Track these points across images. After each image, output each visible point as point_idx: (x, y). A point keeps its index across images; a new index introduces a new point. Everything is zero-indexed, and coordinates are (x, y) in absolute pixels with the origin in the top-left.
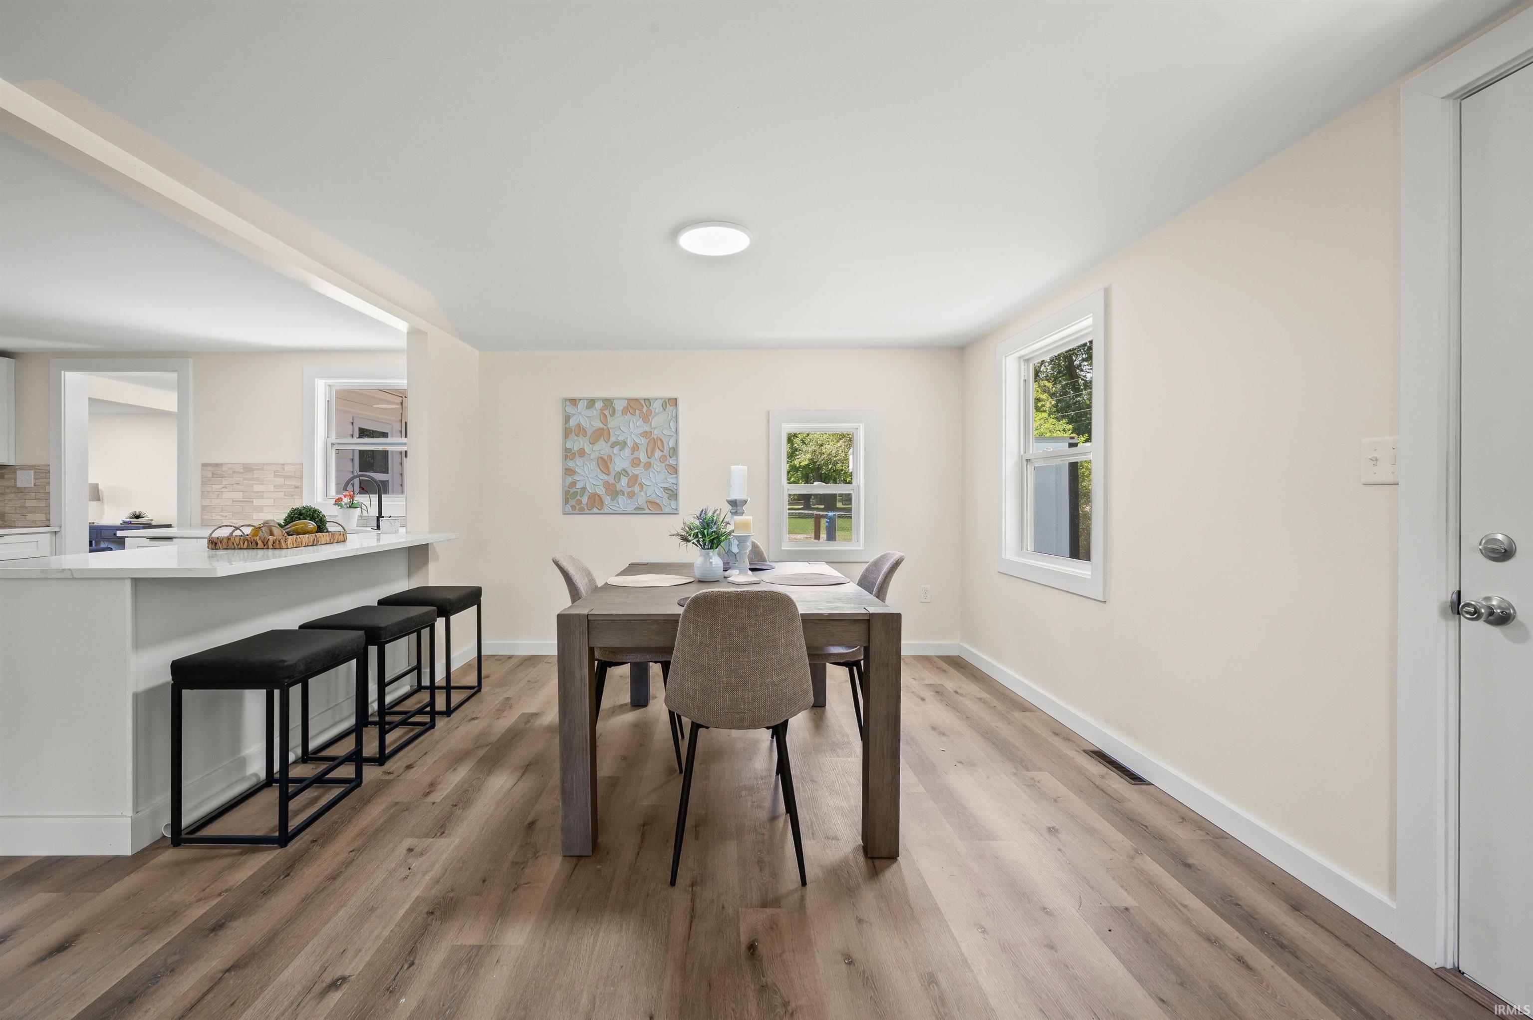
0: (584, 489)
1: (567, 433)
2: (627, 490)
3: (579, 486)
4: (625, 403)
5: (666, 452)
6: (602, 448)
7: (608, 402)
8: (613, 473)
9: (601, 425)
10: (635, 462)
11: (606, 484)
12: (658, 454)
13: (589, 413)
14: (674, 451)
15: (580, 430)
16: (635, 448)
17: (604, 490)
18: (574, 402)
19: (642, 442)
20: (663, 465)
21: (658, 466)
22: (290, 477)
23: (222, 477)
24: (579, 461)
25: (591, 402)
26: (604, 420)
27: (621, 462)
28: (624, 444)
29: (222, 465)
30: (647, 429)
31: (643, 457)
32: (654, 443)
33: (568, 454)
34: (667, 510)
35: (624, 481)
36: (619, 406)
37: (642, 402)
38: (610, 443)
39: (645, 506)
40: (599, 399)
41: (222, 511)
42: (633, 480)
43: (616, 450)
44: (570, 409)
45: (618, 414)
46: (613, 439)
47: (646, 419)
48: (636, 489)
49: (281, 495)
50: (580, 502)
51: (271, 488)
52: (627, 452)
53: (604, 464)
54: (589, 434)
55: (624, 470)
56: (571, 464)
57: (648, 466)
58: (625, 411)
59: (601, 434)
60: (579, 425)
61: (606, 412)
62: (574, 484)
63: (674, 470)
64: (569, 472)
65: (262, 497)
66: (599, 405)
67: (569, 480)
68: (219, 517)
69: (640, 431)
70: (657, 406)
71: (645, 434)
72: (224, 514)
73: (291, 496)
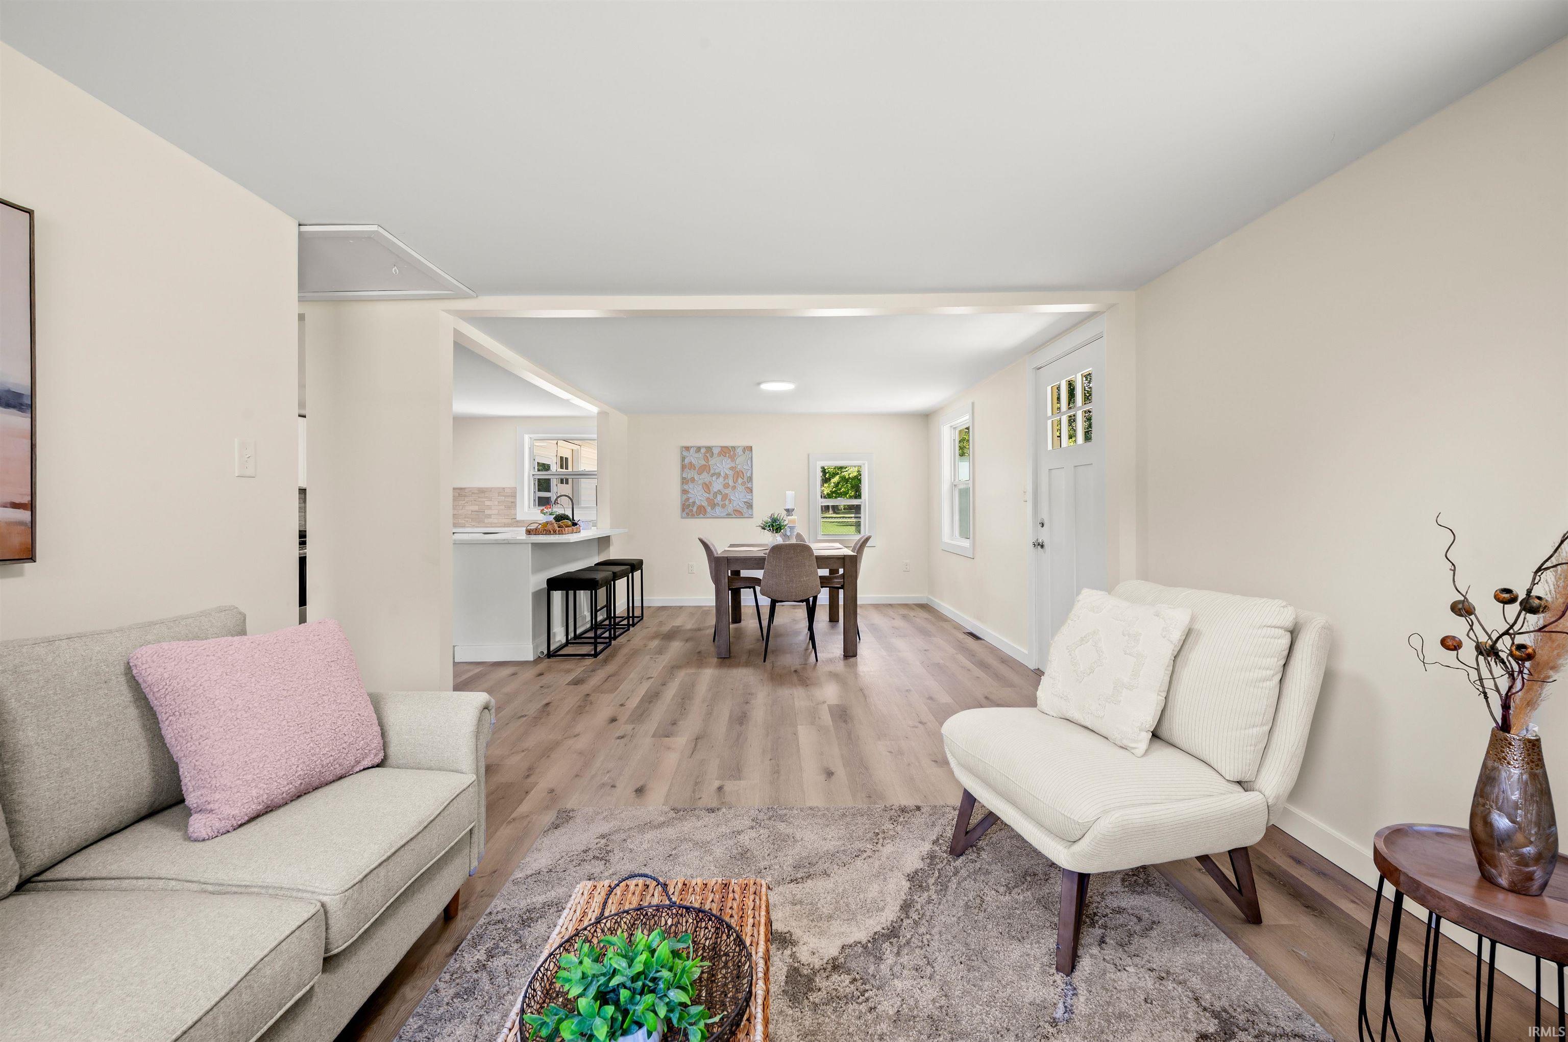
0: (694, 503)
1: (683, 467)
2: (721, 503)
3: (691, 501)
4: (719, 449)
5: (745, 480)
6: (705, 477)
7: (709, 449)
8: (712, 493)
9: (704, 463)
10: (726, 486)
11: (708, 499)
12: (740, 480)
13: (697, 455)
14: (750, 479)
15: (692, 466)
16: (726, 476)
17: (706, 503)
18: (687, 448)
19: (730, 473)
20: (743, 487)
21: (740, 488)
22: (509, 496)
23: (465, 496)
24: (691, 485)
25: (699, 449)
26: (707, 460)
27: (717, 485)
28: (719, 475)
29: (465, 489)
30: (733, 465)
31: (731, 483)
32: (738, 474)
33: (684, 481)
34: (746, 515)
35: (719, 497)
36: (716, 451)
37: (730, 448)
38: (710, 474)
39: (732, 513)
40: (703, 447)
41: (465, 518)
42: (725, 497)
43: (714, 478)
44: (685, 453)
45: (715, 456)
46: (712, 471)
47: (733, 458)
48: (727, 502)
49: (503, 507)
50: (692, 511)
51: (496, 503)
52: (721, 479)
53: (707, 487)
54: (697, 468)
55: (719, 491)
56: (686, 487)
57: (734, 488)
58: (719, 454)
59: (705, 468)
60: (691, 463)
61: (708, 455)
62: (688, 499)
63: (750, 490)
64: (684, 492)
65: (490, 509)
66: (703, 451)
67: (685, 497)
68: (463, 522)
69: (729, 466)
70: (739, 451)
71: (732, 468)
72: (467, 519)
73: (509, 508)
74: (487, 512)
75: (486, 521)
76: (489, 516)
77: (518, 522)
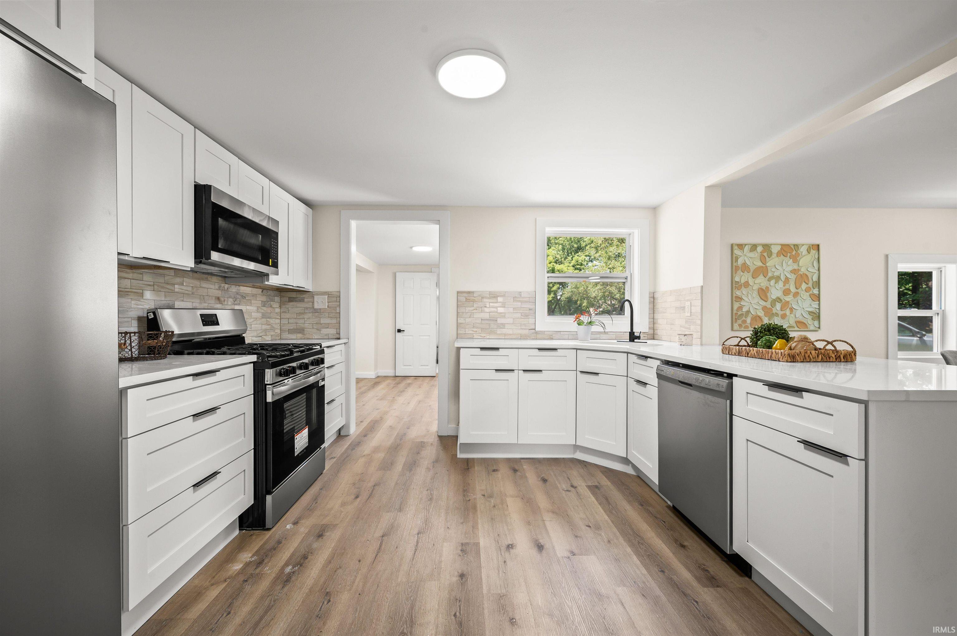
0: (748, 312)
1: (734, 269)
2: (781, 313)
3: (745, 309)
4: (779, 248)
5: (810, 285)
6: (761, 281)
7: (767, 247)
8: (770, 300)
9: (760, 264)
10: (787, 292)
11: (764, 308)
12: (804, 286)
13: (752, 255)
14: (818, 284)
15: (745, 268)
16: (787, 280)
17: (763, 313)
18: (741, 246)
19: (792, 277)
20: (808, 294)
21: (806, 296)
22: (526, 302)
23: (474, 301)
24: (744, 291)
25: (754, 247)
26: (763, 259)
27: (776, 292)
28: (778, 278)
29: (473, 292)
30: (796, 267)
31: (793, 289)
32: (802, 278)
33: (735, 285)
34: (812, 328)
35: (778, 306)
36: (775, 249)
37: (792, 247)
38: (768, 277)
39: (795, 325)
40: (760, 245)
41: (473, 327)
42: (785, 305)
43: (773, 282)
44: (737, 252)
45: (774, 255)
46: (770, 274)
47: (795, 259)
48: (788, 312)
49: (519, 315)
50: (744, 322)
51: (511, 310)
52: (781, 284)
53: (763, 293)
54: (752, 270)
55: (778, 298)
56: (738, 293)
57: (796, 295)
58: (778, 254)
59: (762, 271)
60: (745, 264)
61: (765, 254)
62: (740, 308)
63: (817, 298)
64: (735, 299)
65: (504, 317)
66: (760, 249)
67: (736, 305)
68: (471, 332)
69: (790, 268)
70: (803, 250)
71: (794, 271)
72: (475, 330)
73: (526, 316)
74: (500, 321)
75: (499, 331)
76: (503, 326)
77: (537, 333)
